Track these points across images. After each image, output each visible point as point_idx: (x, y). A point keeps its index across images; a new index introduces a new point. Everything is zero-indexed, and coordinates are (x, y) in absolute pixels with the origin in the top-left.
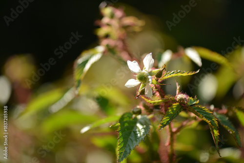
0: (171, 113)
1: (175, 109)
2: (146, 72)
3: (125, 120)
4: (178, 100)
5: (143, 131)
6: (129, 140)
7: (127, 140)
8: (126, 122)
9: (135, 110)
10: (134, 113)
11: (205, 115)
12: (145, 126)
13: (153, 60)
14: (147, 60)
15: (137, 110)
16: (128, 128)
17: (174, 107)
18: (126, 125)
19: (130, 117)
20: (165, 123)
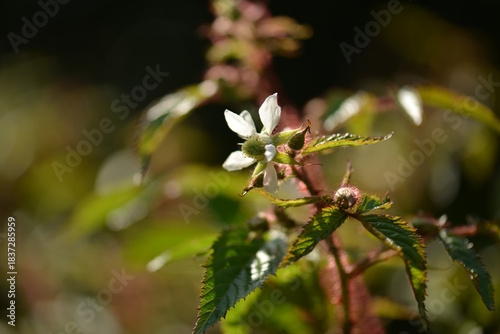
0: (318, 228)
1: (326, 221)
2: (266, 136)
3: (229, 243)
4: (335, 199)
5: (265, 267)
6: (232, 287)
7: (227, 288)
8: (233, 247)
9: (254, 222)
10: (253, 228)
11: (397, 234)
12: (274, 257)
13: (280, 108)
14: (267, 108)
15: (259, 222)
16: (233, 261)
17: (326, 215)
18: (231, 254)
19: (245, 237)
20: (301, 252)
